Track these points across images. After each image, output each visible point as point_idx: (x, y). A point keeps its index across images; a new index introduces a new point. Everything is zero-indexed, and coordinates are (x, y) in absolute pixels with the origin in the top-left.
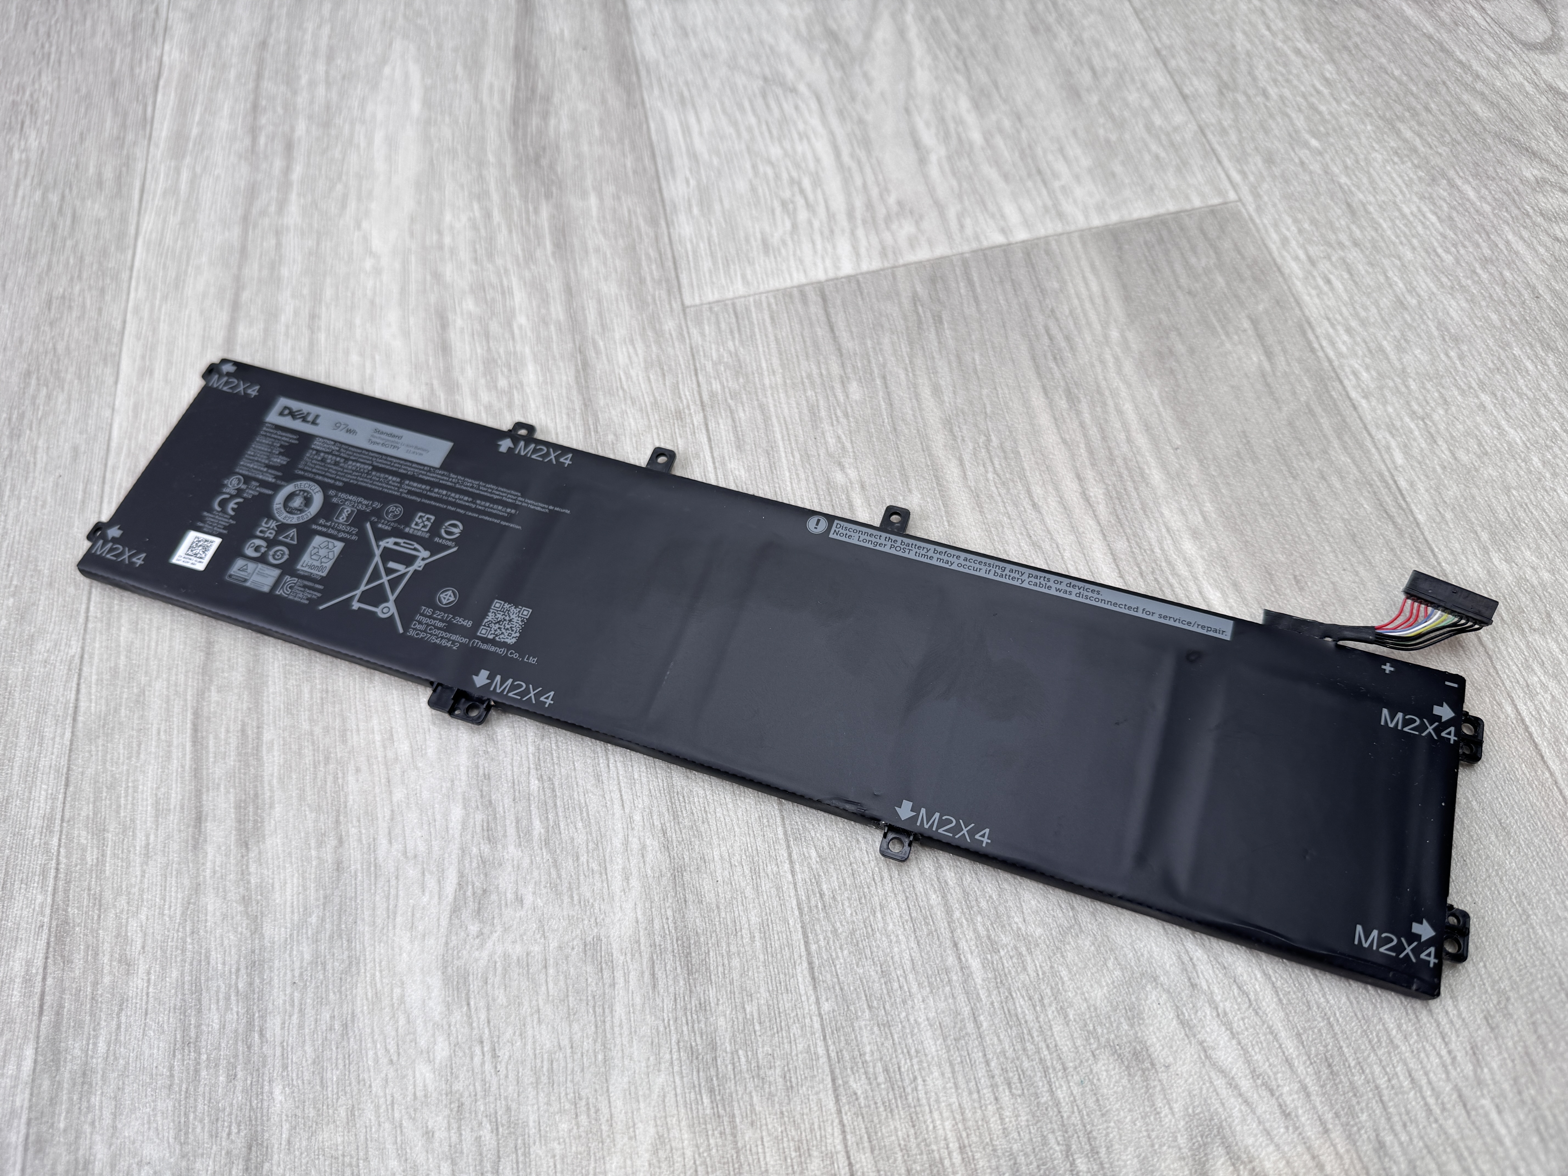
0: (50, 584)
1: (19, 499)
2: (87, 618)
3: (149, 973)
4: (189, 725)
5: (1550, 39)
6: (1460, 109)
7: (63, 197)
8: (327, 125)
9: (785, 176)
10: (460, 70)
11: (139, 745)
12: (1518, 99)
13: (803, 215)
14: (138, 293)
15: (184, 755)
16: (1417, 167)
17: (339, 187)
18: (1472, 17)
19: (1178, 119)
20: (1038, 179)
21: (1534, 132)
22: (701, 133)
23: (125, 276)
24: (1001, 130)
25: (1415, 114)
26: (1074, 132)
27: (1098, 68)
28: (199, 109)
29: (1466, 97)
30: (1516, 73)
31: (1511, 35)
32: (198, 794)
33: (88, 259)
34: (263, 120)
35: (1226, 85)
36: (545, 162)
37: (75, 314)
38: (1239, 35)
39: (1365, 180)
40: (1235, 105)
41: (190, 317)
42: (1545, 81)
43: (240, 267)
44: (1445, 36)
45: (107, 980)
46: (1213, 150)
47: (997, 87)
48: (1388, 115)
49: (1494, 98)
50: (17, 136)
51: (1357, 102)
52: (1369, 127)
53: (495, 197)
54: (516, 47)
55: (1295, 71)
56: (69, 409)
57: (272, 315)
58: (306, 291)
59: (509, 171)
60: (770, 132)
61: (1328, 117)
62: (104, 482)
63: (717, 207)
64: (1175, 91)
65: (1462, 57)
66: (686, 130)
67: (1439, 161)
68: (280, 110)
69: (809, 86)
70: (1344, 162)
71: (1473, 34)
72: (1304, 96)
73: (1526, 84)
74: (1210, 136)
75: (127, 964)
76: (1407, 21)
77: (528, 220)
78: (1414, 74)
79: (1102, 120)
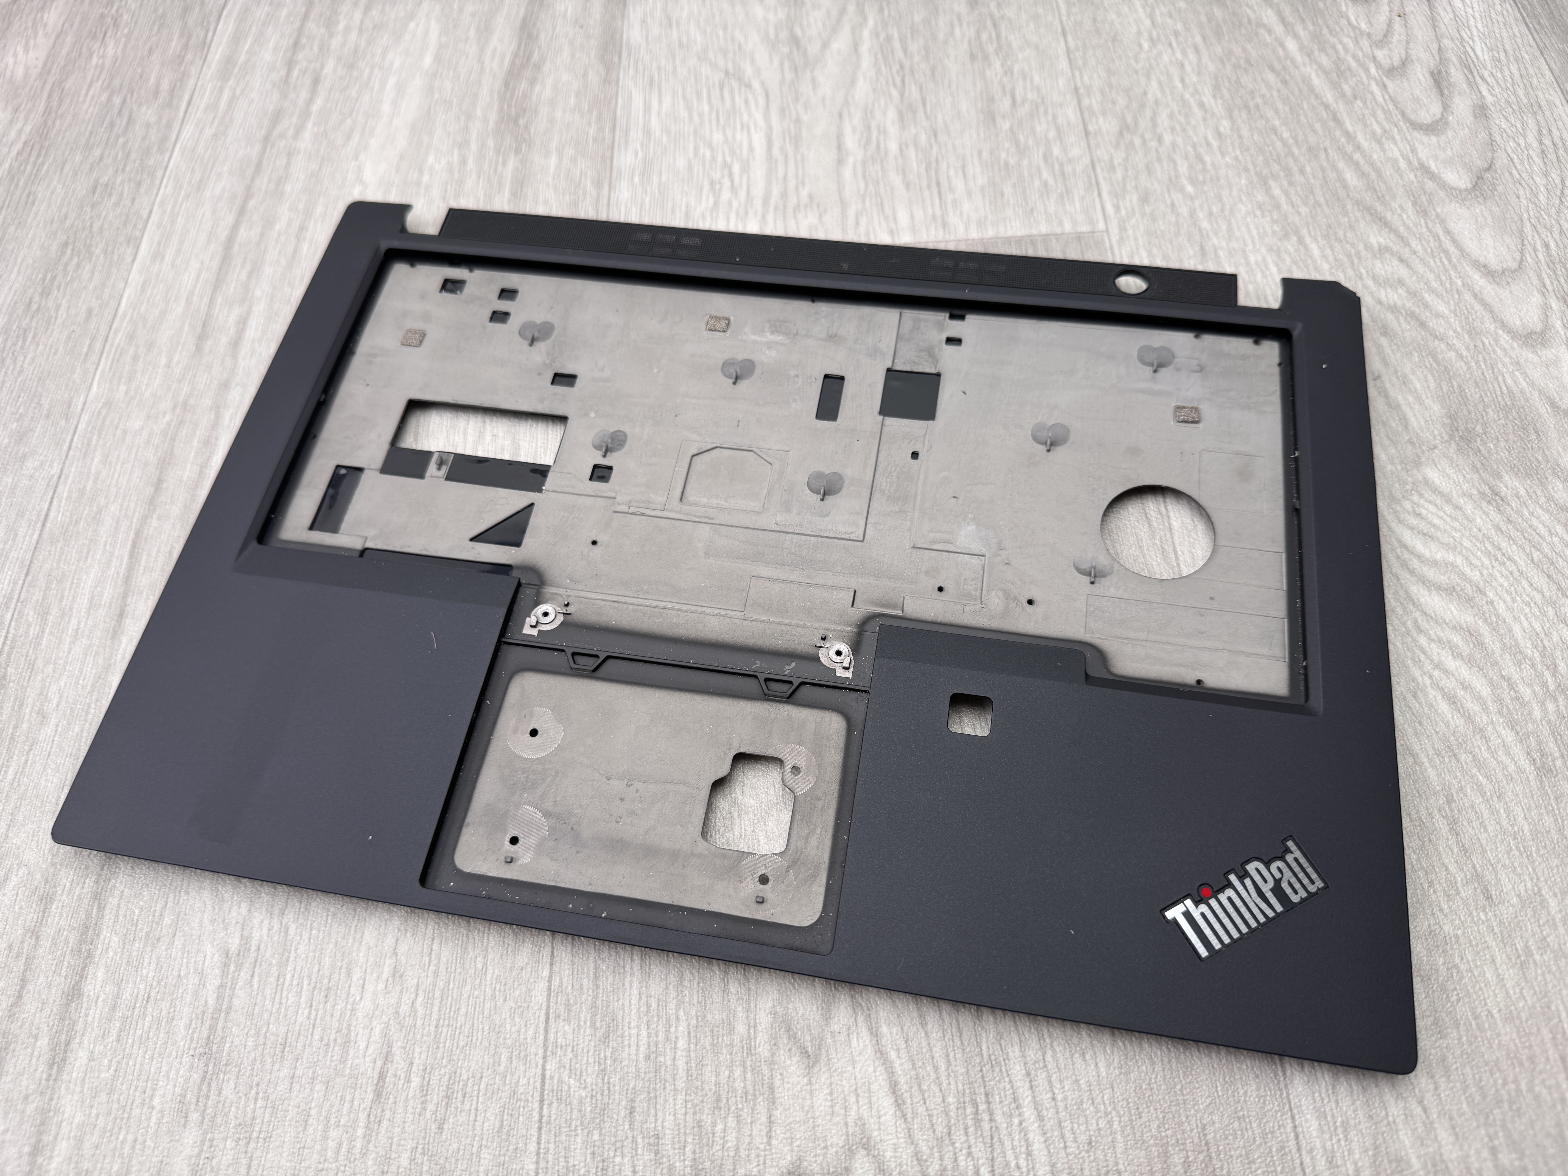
0: (48, 416)
1: (38, 345)
2: (70, 448)
3: (57, 726)
4: (130, 543)
5: (1437, 122)
6: (1332, 175)
7: (124, 101)
8: (351, 67)
9: (720, 159)
10: (472, 33)
11: (88, 553)
12: (1388, 171)
13: (726, 195)
14: (166, 189)
15: (121, 565)
16: (1275, 222)
17: (349, 121)
18: (1372, 93)
19: (1075, 152)
20: (935, 190)
21: (1393, 204)
22: (659, 113)
23: (159, 174)
24: (916, 144)
25: (1289, 173)
26: (980, 153)
27: (1018, 98)
28: (250, 40)
29: (1341, 165)
30: (1395, 149)
31: (1403, 114)
32: (125, 596)
33: (133, 156)
34: (300, 56)
35: (1128, 127)
36: (522, 122)
37: (113, 200)
38: (1154, 84)
39: (1224, 227)
40: (1131, 146)
41: (203, 215)
42: (1419, 159)
43: (253, 179)
44: (1341, 108)
45: (25, 726)
46: (1097, 183)
47: (924, 105)
48: (1264, 172)
49: (1367, 169)
50: (99, 43)
51: (1240, 157)
52: (1243, 181)
53: (474, 147)
54: (524, 19)
55: (1193, 123)
56: (91, 278)
57: (269, 222)
58: (301, 206)
59: (491, 125)
60: (718, 120)
61: (1209, 167)
62: (106, 341)
63: (655, 179)
64: (1081, 126)
65: (1350, 129)
66: (647, 109)
67: (1297, 219)
68: (316, 49)
69: (763, 84)
70: (1210, 209)
71: (1367, 108)
72: (1194, 146)
73: (1401, 159)
74: (1099, 170)
75: (43, 716)
76: (1311, 89)
77: (496, 170)
78: (1301, 138)
79: (1007, 145)
